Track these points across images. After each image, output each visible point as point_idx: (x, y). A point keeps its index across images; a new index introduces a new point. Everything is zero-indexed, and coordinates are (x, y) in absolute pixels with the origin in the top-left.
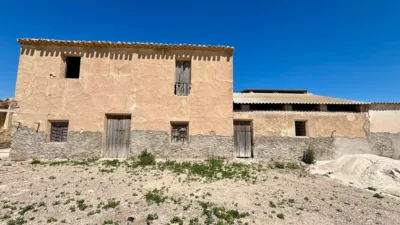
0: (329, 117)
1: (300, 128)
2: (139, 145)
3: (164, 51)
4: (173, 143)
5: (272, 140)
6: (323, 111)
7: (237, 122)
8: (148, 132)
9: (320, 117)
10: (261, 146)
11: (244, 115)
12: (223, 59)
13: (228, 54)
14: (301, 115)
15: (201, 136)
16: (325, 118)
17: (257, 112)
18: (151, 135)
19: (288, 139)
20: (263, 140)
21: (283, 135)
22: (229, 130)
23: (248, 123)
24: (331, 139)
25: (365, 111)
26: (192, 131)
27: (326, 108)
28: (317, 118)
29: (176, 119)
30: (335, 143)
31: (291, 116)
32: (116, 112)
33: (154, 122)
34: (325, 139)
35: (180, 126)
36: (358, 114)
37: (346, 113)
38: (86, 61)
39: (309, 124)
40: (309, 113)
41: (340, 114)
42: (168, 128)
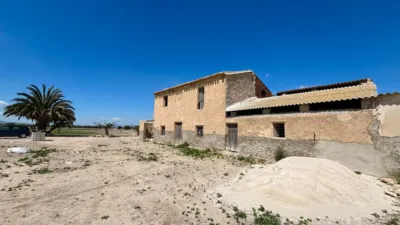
0: (310, 119)
1: (280, 129)
2: (185, 138)
4: (198, 138)
5: (252, 140)
6: (303, 112)
7: (229, 125)
8: (188, 131)
9: (299, 118)
10: (244, 144)
11: (232, 120)
12: (220, 81)
13: (223, 76)
14: (279, 118)
15: (208, 135)
16: (305, 119)
18: (189, 132)
19: (265, 140)
20: (245, 139)
22: (223, 131)
23: (235, 125)
24: (314, 141)
25: (370, 107)
26: (205, 131)
27: (307, 108)
28: (296, 120)
29: (198, 124)
30: (318, 146)
31: (268, 119)
32: (178, 121)
33: (189, 126)
34: (305, 141)
35: (200, 128)
36: (357, 113)
37: (337, 112)
38: (169, 98)
39: (286, 126)
40: (287, 115)
41: (327, 113)
42: (194, 129)
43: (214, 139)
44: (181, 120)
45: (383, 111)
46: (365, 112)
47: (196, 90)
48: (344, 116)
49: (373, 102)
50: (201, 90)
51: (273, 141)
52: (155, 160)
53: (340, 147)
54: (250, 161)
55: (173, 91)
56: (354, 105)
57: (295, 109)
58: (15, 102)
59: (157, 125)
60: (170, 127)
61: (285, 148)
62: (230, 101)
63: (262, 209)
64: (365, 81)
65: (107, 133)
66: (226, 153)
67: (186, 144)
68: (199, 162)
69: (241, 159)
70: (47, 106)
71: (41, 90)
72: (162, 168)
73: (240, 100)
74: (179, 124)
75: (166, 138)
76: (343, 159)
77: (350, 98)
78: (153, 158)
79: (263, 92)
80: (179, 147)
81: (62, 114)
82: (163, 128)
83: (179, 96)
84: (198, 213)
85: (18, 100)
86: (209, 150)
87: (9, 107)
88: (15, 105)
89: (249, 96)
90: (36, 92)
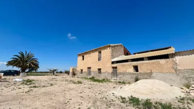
0: (149, 63)
1: (136, 68)
2: (93, 75)
3: (96, 50)
4: (99, 74)
5: (124, 74)
6: (145, 60)
7: (113, 68)
8: (94, 71)
9: (144, 63)
10: (120, 76)
11: (115, 65)
12: (108, 48)
13: (110, 46)
14: (135, 63)
15: (104, 72)
16: (147, 63)
17: (118, 64)
19: (130, 74)
20: (121, 74)
21: (128, 72)
22: (111, 70)
23: (116, 68)
24: (151, 73)
25: (172, 57)
26: (102, 71)
27: (147, 59)
29: (99, 68)
30: (153, 75)
31: (130, 64)
32: (89, 67)
33: (94, 69)
34: (147, 73)
35: (99, 70)
36: (168, 60)
37: (159, 60)
38: (85, 56)
39: (139, 67)
40: (139, 62)
41: (155, 60)
42: (97, 70)
43: (106, 74)
44: (91, 66)
45: (177, 59)
46: (170, 59)
47: (97, 53)
48: (163, 61)
49: (173, 55)
50: (100, 52)
51: (133, 74)
52: (81, 83)
53: (162, 75)
54: (124, 83)
55: (86, 53)
56: (166, 57)
57: (142, 59)
58: (12, 59)
59: (79, 69)
60: (85, 70)
61: (139, 77)
62: (113, 57)
63: (132, 97)
64: (170, 47)
65: (54, 74)
66: (113, 80)
67: (93, 78)
68: (101, 84)
69: (120, 82)
70: (27, 61)
71: (25, 54)
72: (85, 86)
73: (118, 56)
74: (89, 68)
75: (84, 75)
76: (164, 80)
77: (164, 54)
78: (80, 83)
79: (127, 53)
80: (90, 79)
81: (33, 65)
82: (82, 70)
83: (89, 55)
84: (106, 98)
85: (14, 58)
86: (104, 80)
87: (9, 62)
88: (12, 61)
89: (121, 55)
90: (22, 55)
